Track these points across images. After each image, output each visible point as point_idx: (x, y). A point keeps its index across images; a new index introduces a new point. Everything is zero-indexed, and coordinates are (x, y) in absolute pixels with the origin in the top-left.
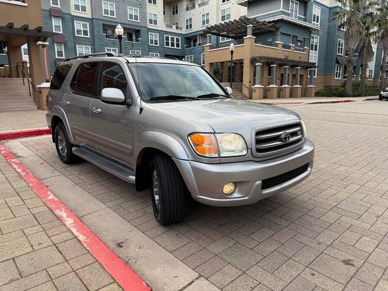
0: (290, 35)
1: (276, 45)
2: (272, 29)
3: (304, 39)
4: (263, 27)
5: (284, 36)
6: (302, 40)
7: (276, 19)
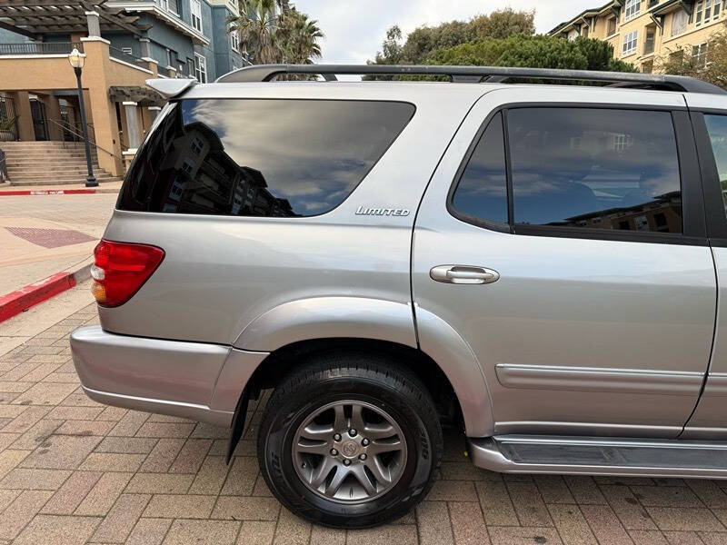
0: (164, 48)
1: (146, 65)
2: (133, 29)
3: (188, 58)
4: (117, 21)
5: (156, 49)
6: (185, 60)
7: (139, 10)
